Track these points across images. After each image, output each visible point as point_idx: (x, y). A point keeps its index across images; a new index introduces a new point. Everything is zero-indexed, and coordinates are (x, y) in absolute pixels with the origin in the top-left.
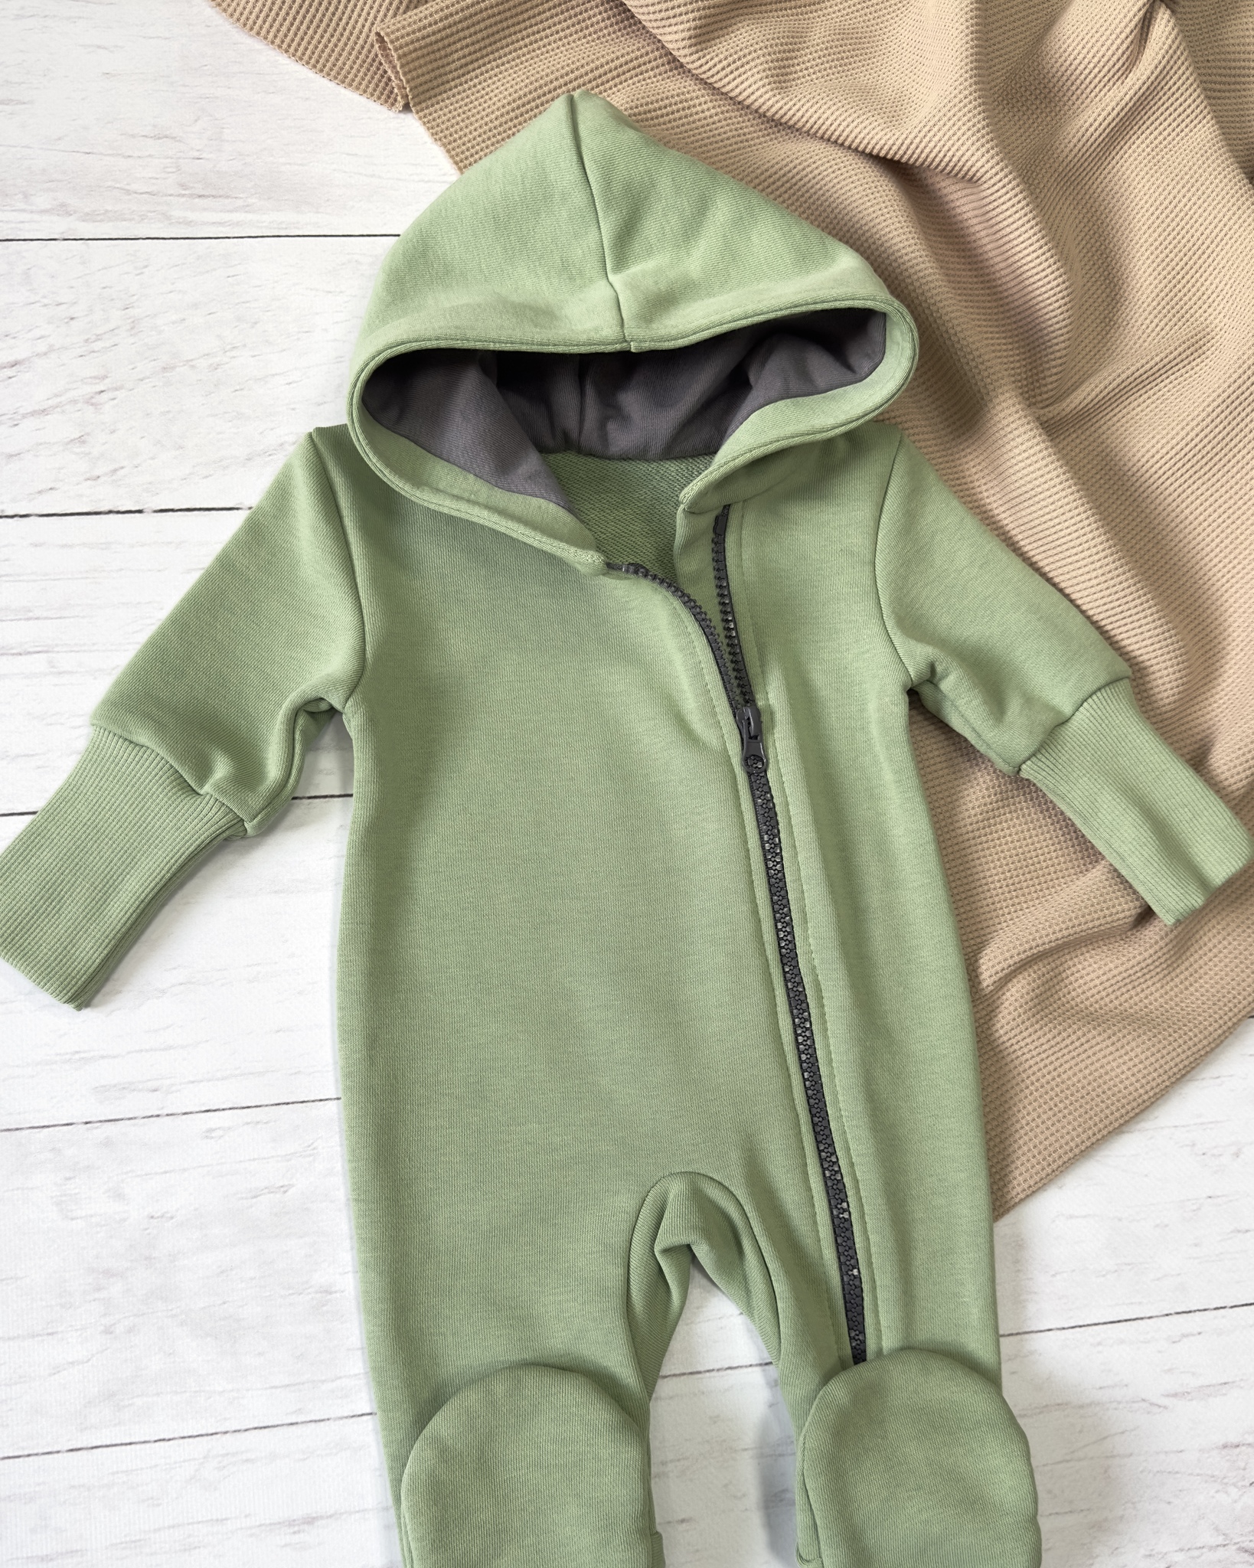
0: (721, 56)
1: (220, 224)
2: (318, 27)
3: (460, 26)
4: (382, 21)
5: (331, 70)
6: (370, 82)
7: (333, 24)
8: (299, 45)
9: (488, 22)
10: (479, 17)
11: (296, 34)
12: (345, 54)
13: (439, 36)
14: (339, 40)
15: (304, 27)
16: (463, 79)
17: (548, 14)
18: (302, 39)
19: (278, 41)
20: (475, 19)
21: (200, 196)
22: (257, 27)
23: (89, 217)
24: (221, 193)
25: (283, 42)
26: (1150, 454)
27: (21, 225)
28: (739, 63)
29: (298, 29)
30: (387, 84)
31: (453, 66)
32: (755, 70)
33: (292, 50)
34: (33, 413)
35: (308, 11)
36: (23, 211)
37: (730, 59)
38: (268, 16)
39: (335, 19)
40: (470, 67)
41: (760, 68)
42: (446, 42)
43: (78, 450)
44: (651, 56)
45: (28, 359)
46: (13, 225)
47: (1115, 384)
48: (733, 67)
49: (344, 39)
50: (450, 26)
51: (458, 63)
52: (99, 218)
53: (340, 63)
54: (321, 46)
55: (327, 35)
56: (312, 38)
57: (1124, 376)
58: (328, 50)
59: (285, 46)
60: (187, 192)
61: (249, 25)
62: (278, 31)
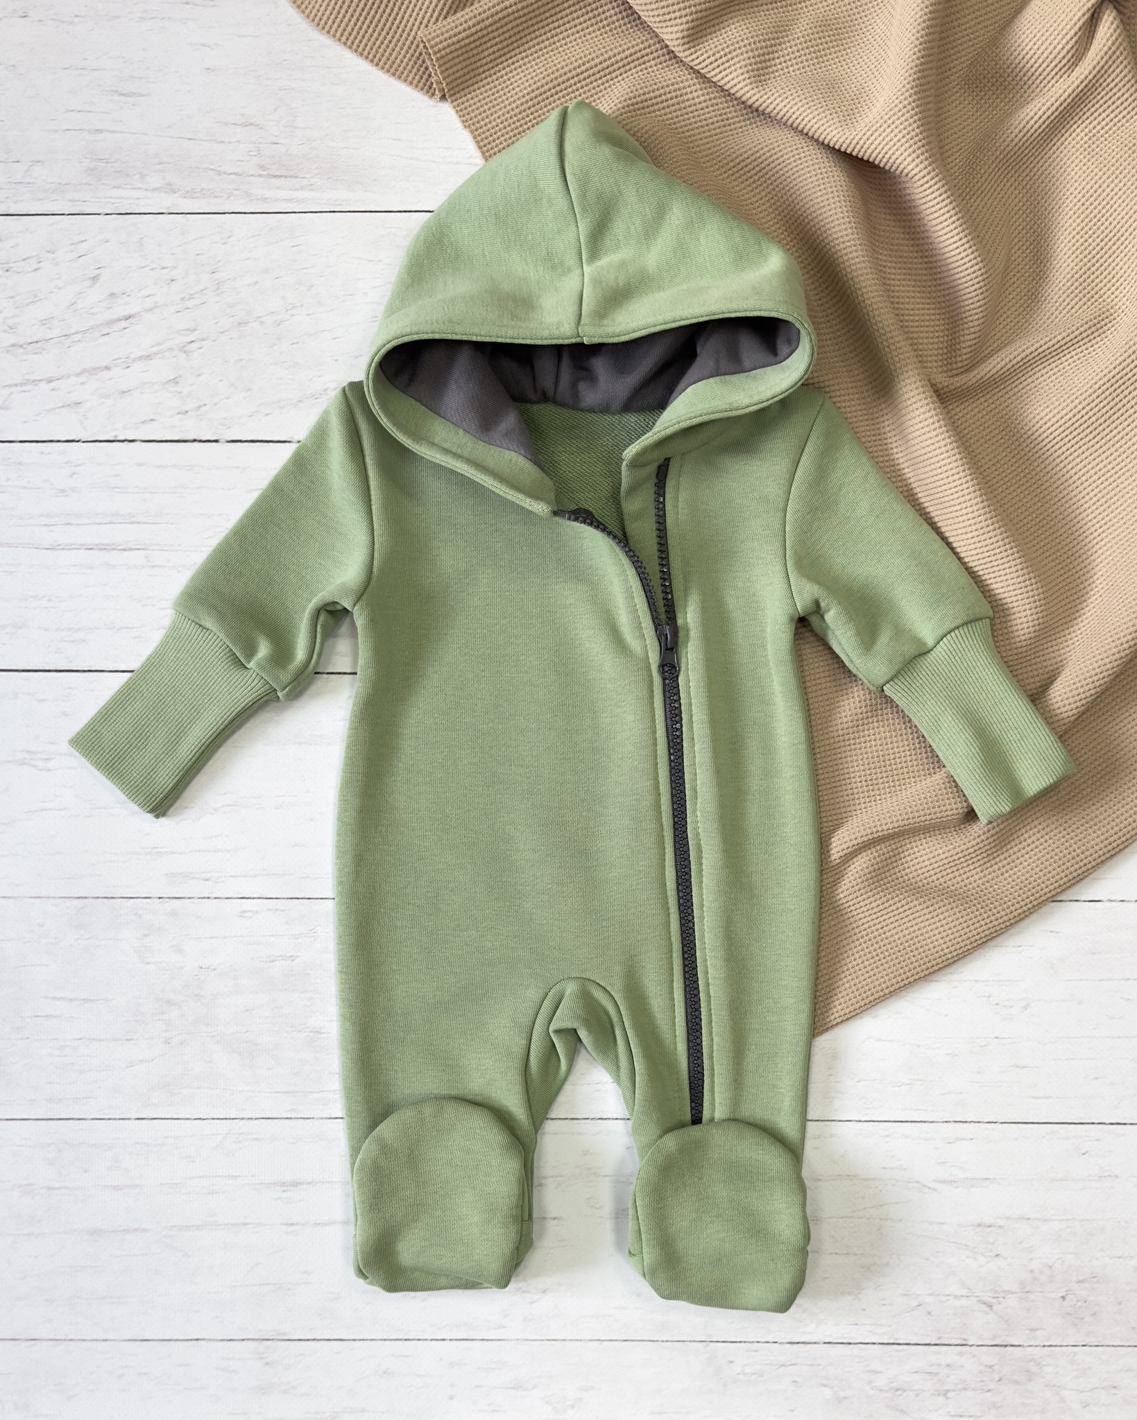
0: (710, 53)
1: (290, 200)
2: (377, 26)
3: (490, 29)
4: (427, 26)
5: (385, 64)
6: (416, 75)
7: (389, 24)
8: (361, 42)
9: (514, 23)
10: (507, 20)
11: (358, 33)
12: (398, 49)
13: (472, 39)
14: (393, 37)
15: (365, 27)
16: (492, 71)
17: (568, 11)
18: (363, 37)
19: (344, 39)
20: (503, 22)
21: (275, 176)
22: (327, 27)
23: (188, 195)
24: (292, 173)
25: (347, 39)
26: (1043, 421)
27: (137, 201)
28: (724, 59)
29: (361, 28)
30: (427, 80)
31: (484, 61)
32: (738, 65)
33: (355, 47)
34: (141, 358)
35: (369, 13)
36: (139, 189)
37: (718, 56)
38: (336, 18)
39: (391, 19)
40: (499, 61)
41: (743, 63)
42: (478, 43)
43: (172, 389)
44: (653, 48)
45: (139, 313)
46: (132, 201)
47: (1019, 358)
48: (720, 62)
49: (397, 36)
50: (481, 30)
51: (489, 59)
52: (196, 195)
53: (392, 58)
54: (378, 43)
55: (384, 33)
56: (371, 36)
57: (1028, 352)
58: (383, 46)
59: (349, 43)
60: (265, 173)
61: (322, 25)
62: (344, 30)
